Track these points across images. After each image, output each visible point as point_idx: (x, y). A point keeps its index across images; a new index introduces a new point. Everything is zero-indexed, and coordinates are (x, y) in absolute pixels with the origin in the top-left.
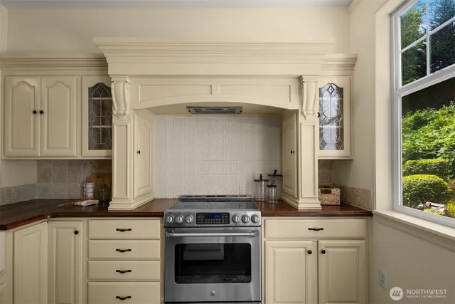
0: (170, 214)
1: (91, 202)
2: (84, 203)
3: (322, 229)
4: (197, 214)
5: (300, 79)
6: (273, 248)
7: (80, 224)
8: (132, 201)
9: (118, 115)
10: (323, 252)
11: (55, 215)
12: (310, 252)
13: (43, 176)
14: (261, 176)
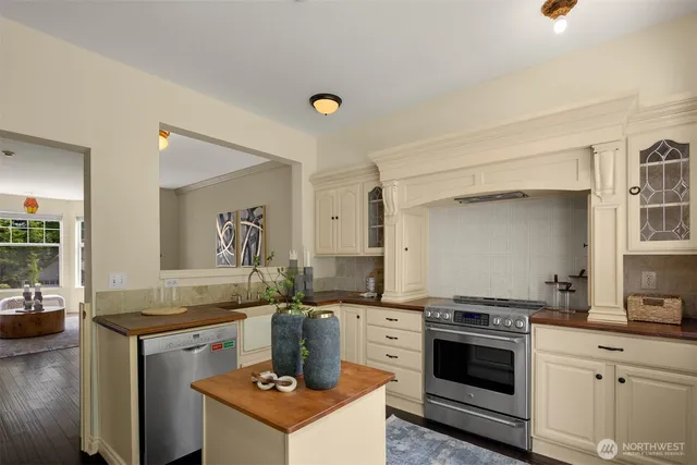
0: (429, 309)
1: (371, 294)
2: (365, 295)
3: (622, 350)
4: (456, 312)
5: (591, 148)
6: (546, 362)
7: (361, 310)
8: (400, 294)
9: (388, 216)
10: (622, 381)
11: (344, 302)
12: (599, 377)
13: (340, 271)
14: (556, 277)
